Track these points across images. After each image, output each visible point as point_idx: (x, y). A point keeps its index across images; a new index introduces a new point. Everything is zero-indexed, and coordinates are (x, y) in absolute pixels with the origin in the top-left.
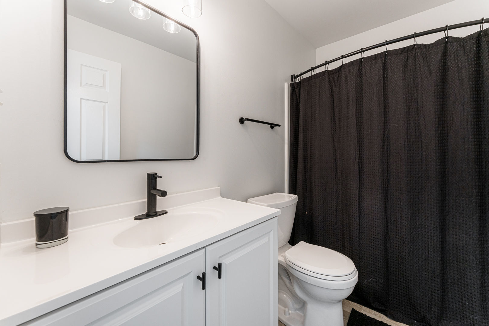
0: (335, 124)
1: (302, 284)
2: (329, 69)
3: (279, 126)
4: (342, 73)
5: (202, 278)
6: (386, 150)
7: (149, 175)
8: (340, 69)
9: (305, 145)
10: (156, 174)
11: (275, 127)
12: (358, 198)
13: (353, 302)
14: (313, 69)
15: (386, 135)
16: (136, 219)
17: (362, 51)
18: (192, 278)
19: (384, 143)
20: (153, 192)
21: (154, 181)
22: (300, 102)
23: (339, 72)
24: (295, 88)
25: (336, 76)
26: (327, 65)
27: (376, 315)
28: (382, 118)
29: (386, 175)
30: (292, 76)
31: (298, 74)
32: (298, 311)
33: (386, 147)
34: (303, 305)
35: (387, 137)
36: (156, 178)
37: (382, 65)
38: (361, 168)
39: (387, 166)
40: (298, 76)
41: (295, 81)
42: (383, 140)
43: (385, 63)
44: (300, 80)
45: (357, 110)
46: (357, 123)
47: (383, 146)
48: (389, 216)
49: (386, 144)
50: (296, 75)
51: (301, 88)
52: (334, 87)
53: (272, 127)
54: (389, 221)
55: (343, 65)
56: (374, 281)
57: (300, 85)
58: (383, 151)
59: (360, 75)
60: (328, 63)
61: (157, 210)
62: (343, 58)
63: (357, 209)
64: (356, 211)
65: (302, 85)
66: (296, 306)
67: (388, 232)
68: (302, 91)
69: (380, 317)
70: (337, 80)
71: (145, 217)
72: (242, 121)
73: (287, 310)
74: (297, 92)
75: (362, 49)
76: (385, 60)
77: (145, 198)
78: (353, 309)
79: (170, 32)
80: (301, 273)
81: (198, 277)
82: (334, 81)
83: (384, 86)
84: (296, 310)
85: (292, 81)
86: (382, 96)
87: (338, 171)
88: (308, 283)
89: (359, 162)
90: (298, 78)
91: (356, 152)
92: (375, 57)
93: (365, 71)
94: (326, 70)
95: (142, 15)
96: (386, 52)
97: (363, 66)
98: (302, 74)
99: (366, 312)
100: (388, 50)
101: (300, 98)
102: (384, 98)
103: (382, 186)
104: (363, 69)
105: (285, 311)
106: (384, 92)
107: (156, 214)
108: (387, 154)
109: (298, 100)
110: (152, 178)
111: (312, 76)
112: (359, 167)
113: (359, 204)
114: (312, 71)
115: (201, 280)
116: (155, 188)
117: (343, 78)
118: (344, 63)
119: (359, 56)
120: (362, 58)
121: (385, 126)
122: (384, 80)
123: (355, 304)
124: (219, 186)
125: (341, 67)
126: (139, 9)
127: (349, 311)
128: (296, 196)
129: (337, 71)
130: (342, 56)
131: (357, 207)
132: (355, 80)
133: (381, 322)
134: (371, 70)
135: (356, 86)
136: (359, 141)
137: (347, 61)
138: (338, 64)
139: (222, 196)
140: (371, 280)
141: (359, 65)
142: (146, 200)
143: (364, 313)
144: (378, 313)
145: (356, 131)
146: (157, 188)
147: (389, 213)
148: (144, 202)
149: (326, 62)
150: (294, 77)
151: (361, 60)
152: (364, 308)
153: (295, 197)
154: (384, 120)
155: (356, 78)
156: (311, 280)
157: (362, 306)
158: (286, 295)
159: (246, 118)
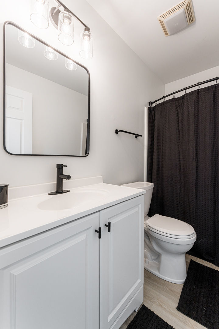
0: (180, 135)
1: (158, 242)
2: (176, 97)
3: (141, 136)
4: (184, 100)
5: (99, 231)
6: (215, 152)
7: (58, 165)
8: (183, 97)
9: (158, 150)
10: (63, 164)
11: (139, 137)
12: (195, 185)
13: (191, 255)
14: (164, 97)
15: (215, 142)
16: (50, 194)
17: (199, 84)
18: (92, 231)
19: (214, 147)
20: (60, 176)
21: (61, 169)
22: (155, 120)
23: (182, 99)
24: (151, 110)
25: (180, 102)
26: (174, 95)
27: (206, 264)
28: (213, 130)
29: (215, 169)
30: (149, 102)
31: (154, 101)
32: (154, 260)
33: (215, 150)
34: (158, 256)
35: (216, 143)
36: (63, 168)
37: (213, 94)
38: (198, 164)
39: (216, 163)
40: (154, 102)
41: (151, 106)
42: (213, 145)
43: (215, 92)
44: (155, 105)
45: (195, 125)
46: (195, 134)
47: (213, 149)
48: (216, 197)
49: (215, 148)
50: (152, 102)
51: (156, 111)
52: (179, 109)
53: (136, 137)
54: (217, 201)
55: (185, 94)
56: (206, 241)
57: (155, 108)
58: (213, 153)
59: (197, 101)
60: (175, 93)
61: (63, 189)
62: (186, 89)
63: (195, 193)
64: (194, 194)
65: (156, 109)
66: (153, 257)
67: (215, 208)
68: (156, 113)
69: (210, 265)
70: (181, 105)
71: (55, 193)
72: (117, 132)
73: (147, 260)
74: (153, 113)
75: (199, 83)
76: (215, 90)
77: (55, 182)
78: (191, 260)
79: (70, 70)
80: (157, 234)
81: (96, 231)
82: (179, 106)
83: (214, 108)
84: (153, 260)
85: (149, 105)
86: (213, 115)
87: (181, 167)
88: (162, 241)
89: (196, 160)
90: (153, 104)
91: (194, 154)
92: (208, 88)
93: (201, 98)
94: (174, 98)
95: (52, 58)
96: (216, 84)
97: (200, 95)
98: (156, 101)
99: (200, 261)
100: (217, 83)
101: (155, 118)
102: (214, 116)
103: (212, 176)
104: (200, 97)
105: (146, 260)
106: (214, 112)
107: (62, 192)
108: (216, 155)
109: (154, 118)
110: (60, 168)
111: (163, 102)
112: (196, 164)
113: (196, 189)
114: (164, 99)
115: (98, 233)
116: (62, 174)
117: (186, 104)
118: (186, 93)
119: (197, 88)
120: (199, 89)
121: (214, 135)
122: (214, 104)
123: (193, 256)
124: (102, 176)
125: (184, 95)
126: (50, 54)
127: (189, 261)
128: (153, 184)
129: (181, 98)
130: (185, 88)
131: (195, 191)
132: (194, 104)
133: (211, 268)
134: (205, 97)
135: (194, 108)
136: (196, 146)
137: (188, 91)
138: (182, 94)
139: (104, 182)
140: (204, 241)
141: (197, 94)
142: (56, 182)
143: (199, 262)
144: (208, 262)
145: (194, 139)
146: (63, 174)
147: (217, 195)
148: (55, 184)
149: (174, 92)
150: (150, 103)
151: (198, 91)
152: (199, 259)
153: (151, 184)
154: (214, 132)
155: (195, 103)
156: (164, 239)
157: (197, 258)
158: (146, 250)
159: (120, 130)
